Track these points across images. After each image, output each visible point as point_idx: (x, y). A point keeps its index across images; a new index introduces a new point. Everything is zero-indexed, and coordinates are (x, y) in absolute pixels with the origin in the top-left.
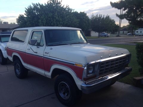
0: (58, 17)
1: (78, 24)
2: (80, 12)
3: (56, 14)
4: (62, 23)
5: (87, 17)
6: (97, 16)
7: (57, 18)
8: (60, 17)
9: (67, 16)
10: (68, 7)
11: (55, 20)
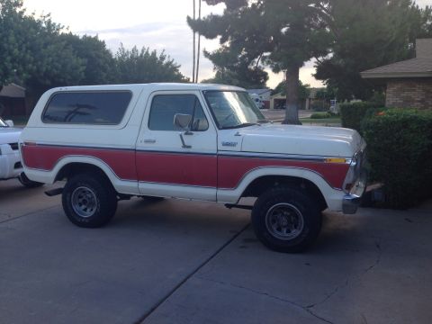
0: (20, 49)
1: (83, 74)
2: (85, 36)
3: (12, 39)
4: (35, 67)
5: (107, 53)
6: (135, 50)
7: (16, 51)
8: (24, 49)
9: (46, 45)
10: (46, 19)
11: (9, 58)
